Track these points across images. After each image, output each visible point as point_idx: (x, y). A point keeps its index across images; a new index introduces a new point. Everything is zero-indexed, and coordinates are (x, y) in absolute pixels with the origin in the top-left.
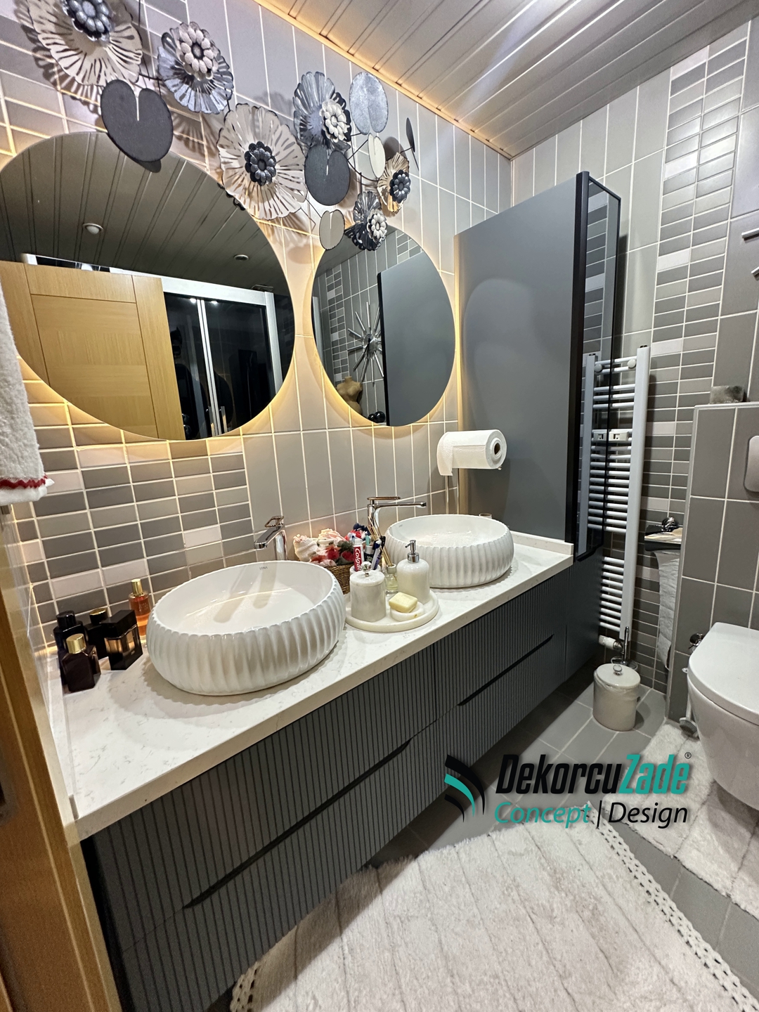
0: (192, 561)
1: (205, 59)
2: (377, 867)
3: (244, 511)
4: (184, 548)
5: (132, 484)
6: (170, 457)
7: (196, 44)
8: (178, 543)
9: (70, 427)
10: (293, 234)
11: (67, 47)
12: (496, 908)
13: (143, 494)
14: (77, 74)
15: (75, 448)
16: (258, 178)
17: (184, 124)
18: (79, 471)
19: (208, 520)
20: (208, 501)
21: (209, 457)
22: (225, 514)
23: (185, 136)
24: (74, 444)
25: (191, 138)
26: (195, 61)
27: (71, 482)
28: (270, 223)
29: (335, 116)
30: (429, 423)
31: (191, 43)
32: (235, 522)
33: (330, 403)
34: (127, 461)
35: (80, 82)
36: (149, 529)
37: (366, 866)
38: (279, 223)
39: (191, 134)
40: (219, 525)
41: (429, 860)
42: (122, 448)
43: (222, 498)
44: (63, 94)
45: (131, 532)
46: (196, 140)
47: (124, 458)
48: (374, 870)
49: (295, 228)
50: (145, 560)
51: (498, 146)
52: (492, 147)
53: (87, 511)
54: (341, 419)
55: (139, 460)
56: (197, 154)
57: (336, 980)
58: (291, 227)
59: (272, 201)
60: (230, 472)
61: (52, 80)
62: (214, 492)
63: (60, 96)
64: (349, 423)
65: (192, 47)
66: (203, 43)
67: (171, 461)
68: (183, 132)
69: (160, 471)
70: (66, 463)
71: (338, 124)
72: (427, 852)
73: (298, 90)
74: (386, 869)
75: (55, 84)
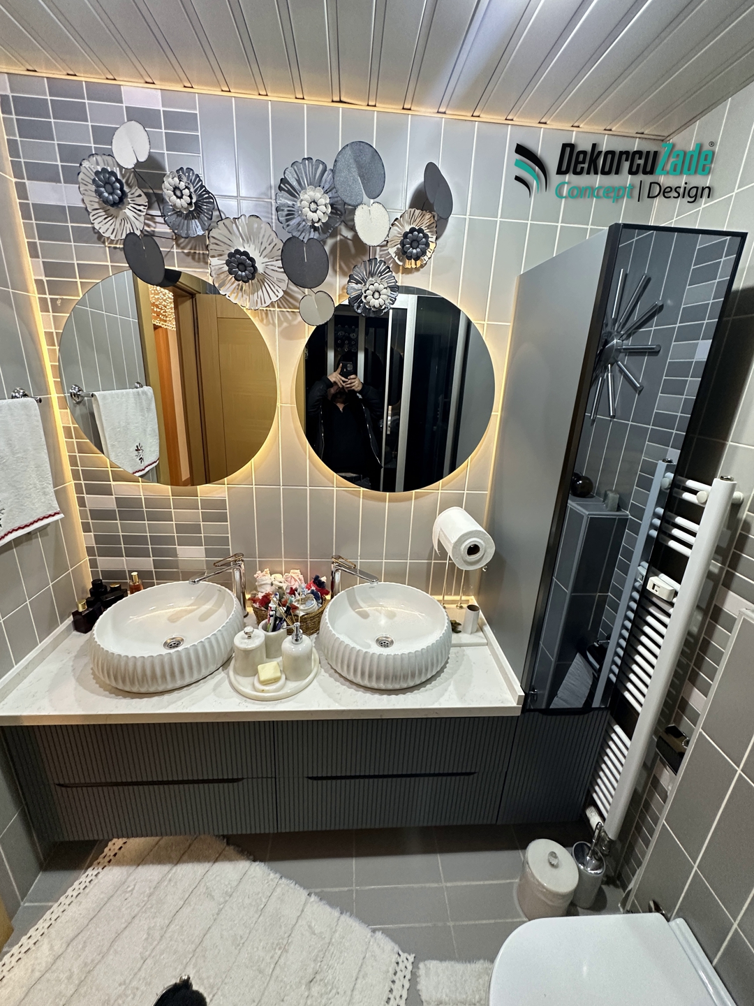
0: (182, 567)
1: (184, 197)
2: (228, 844)
3: (225, 541)
4: (177, 557)
5: (145, 509)
6: (170, 495)
7: (176, 188)
8: (173, 553)
9: (110, 469)
10: (287, 313)
11: (106, 216)
12: (257, 948)
13: (152, 517)
14: (112, 234)
15: (112, 483)
16: (239, 278)
17: (192, 242)
18: (114, 497)
19: (196, 542)
20: (196, 529)
21: (199, 498)
22: (209, 540)
23: (192, 251)
24: (111, 480)
25: (197, 252)
26: (178, 200)
27: (109, 503)
28: (265, 309)
29: (314, 202)
30: (440, 491)
31: (172, 189)
32: (216, 545)
33: (314, 465)
34: (142, 494)
35: (114, 238)
36: (155, 540)
37: (224, 836)
38: (274, 307)
39: (197, 248)
40: (204, 547)
41: (257, 870)
42: (139, 485)
43: (207, 529)
44: (109, 247)
45: (143, 540)
46: (201, 252)
47: (140, 492)
48: (225, 844)
49: (290, 308)
50: (152, 559)
52: (618, 134)
53: (118, 521)
54: (326, 481)
55: (151, 495)
56: (202, 263)
57: (150, 888)
58: (285, 308)
59: (260, 292)
60: (215, 511)
61: (102, 240)
62: (202, 523)
63: (107, 249)
64: (333, 484)
65: (174, 191)
66: (180, 185)
67: (171, 497)
68: (191, 249)
69: (164, 503)
70: (107, 491)
71: (317, 209)
72: (262, 864)
73: (282, 185)
74: (230, 850)
75: (104, 243)
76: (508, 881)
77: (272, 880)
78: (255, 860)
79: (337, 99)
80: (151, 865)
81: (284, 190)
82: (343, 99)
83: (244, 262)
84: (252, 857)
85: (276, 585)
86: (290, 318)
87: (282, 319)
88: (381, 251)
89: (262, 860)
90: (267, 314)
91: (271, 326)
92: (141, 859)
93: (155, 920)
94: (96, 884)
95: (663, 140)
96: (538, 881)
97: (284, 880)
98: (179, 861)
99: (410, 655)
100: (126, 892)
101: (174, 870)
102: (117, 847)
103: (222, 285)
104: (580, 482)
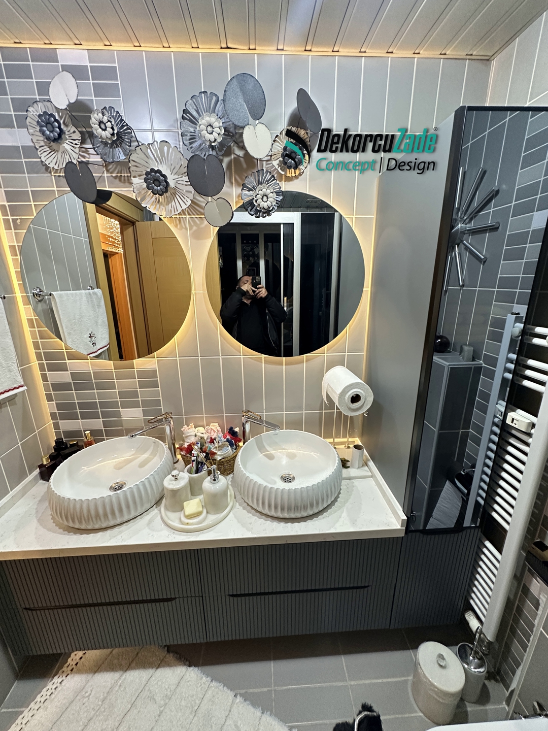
0: (126, 426)
1: (108, 129)
3: (157, 403)
4: (121, 418)
5: (94, 381)
6: (113, 368)
7: (101, 123)
8: (118, 414)
9: (65, 351)
10: (196, 219)
11: (50, 151)
13: (100, 387)
14: (55, 165)
15: (67, 361)
16: (156, 192)
17: (119, 167)
18: (69, 372)
19: (135, 405)
20: (135, 394)
21: (135, 370)
22: (145, 403)
23: (119, 175)
24: (67, 359)
25: (123, 175)
26: (104, 132)
27: (65, 377)
28: (178, 216)
29: (210, 125)
30: (325, 354)
31: (98, 123)
32: (150, 407)
34: (91, 369)
35: (57, 168)
36: (103, 405)
37: (165, 646)
38: (185, 214)
39: (123, 172)
40: (141, 409)
41: (192, 675)
42: (88, 362)
43: (143, 394)
44: (55, 176)
45: (93, 405)
46: (126, 175)
47: (89, 368)
48: (166, 653)
49: (198, 215)
50: (101, 420)
51: (462, 54)
52: (452, 57)
53: (74, 392)
54: (234, 350)
55: (97, 369)
56: (127, 184)
57: (104, 693)
58: (194, 215)
59: (173, 203)
60: (149, 379)
62: (139, 390)
63: (53, 177)
64: (240, 353)
65: (99, 125)
66: (103, 120)
67: (114, 370)
69: (108, 375)
70: (64, 368)
71: (213, 131)
72: (197, 669)
73: (184, 115)
74: (170, 657)
75: (50, 172)
76: (403, 679)
77: (204, 683)
78: (190, 666)
79: (224, 45)
80: (105, 673)
81: (187, 119)
82: (229, 45)
83: (158, 179)
84: (188, 663)
85: (199, 436)
86: (198, 222)
87: (192, 224)
88: (267, 164)
89: (195, 666)
90: (180, 221)
91: (183, 229)
92: (97, 668)
93: (107, 723)
94: (60, 691)
95: (488, 60)
96: (430, 681)
97: (214, 684)
98: (128, 667)
99: (309, 488)
100: (84, 697)
101: (124, 677)
102: (78, 658)
103: (143, 199)
104: (439, 340)
